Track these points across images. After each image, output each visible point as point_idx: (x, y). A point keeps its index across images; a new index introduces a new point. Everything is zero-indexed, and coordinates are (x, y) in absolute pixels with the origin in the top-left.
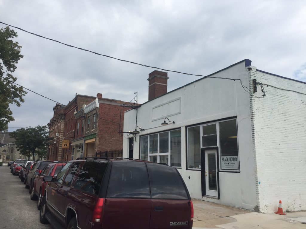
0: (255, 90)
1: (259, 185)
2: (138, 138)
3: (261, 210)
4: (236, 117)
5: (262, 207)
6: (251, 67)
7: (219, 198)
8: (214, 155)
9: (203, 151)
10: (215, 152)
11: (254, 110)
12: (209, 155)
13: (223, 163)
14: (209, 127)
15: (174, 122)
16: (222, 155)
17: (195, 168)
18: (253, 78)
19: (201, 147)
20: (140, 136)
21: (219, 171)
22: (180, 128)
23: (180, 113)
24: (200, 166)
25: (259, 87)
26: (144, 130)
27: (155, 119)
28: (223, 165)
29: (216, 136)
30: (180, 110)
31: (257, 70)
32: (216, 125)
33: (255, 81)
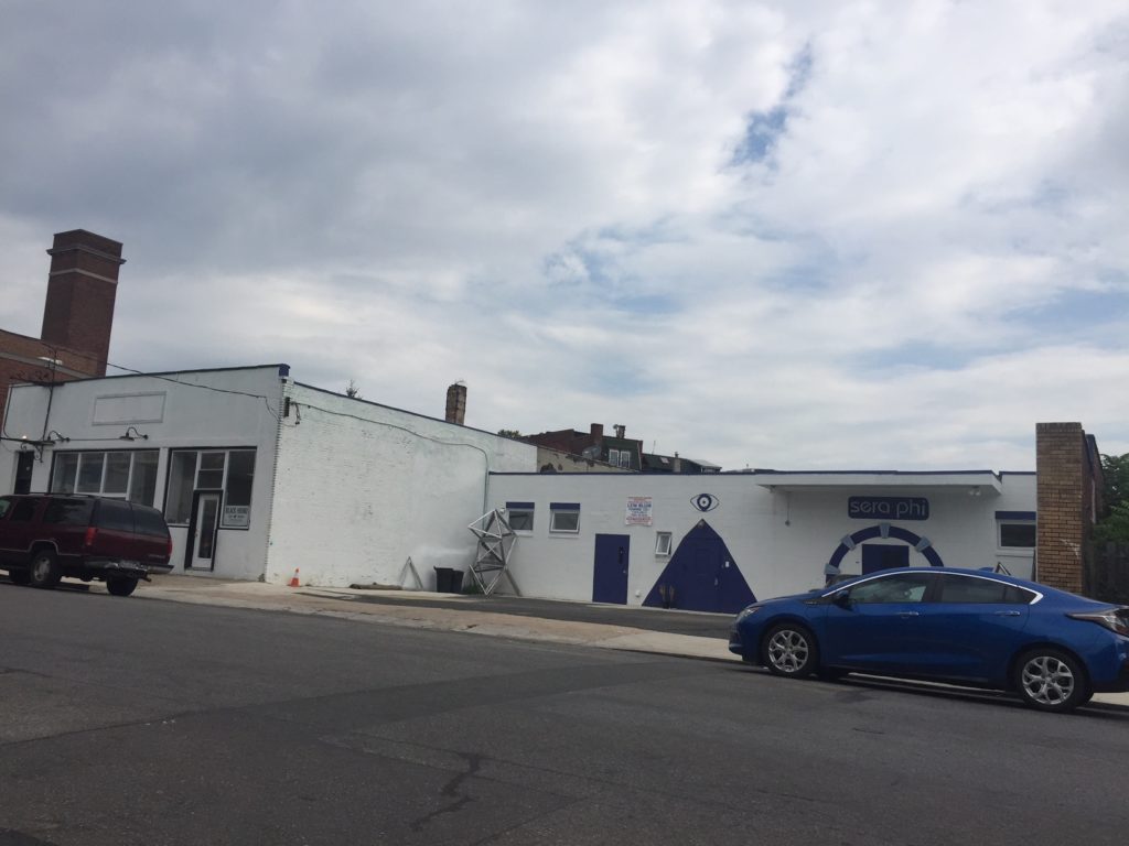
0: (287, 414)
1: (271, 548)
2: (48, 456)
3: (267, 580)
4: (255, 448)
5: (269, 576)
6: (286, 378)
7: (212, 569)
8: (215, 502)
9: (197, 495)
10: (217, 498)
11: (281, 442)
12: (207, 503)
13: (227, 516)
14: (213, 456)
15: (146, 437)
16: (228, 504)
17: (179, 522)
18: (286, 395)
19: (195, 488)
20: (55, 452)
21: (218, 528)
22: (158, 449)
23: (161, 422)
24: (188, 521)
25: (292, 410)
26: (68, 440)
27: (103, 421)
28: (226, 518)
29: (222, 472)
30: (162, 416)
31: (295, 383)
32: (224, 454)
33: (288, 399)
